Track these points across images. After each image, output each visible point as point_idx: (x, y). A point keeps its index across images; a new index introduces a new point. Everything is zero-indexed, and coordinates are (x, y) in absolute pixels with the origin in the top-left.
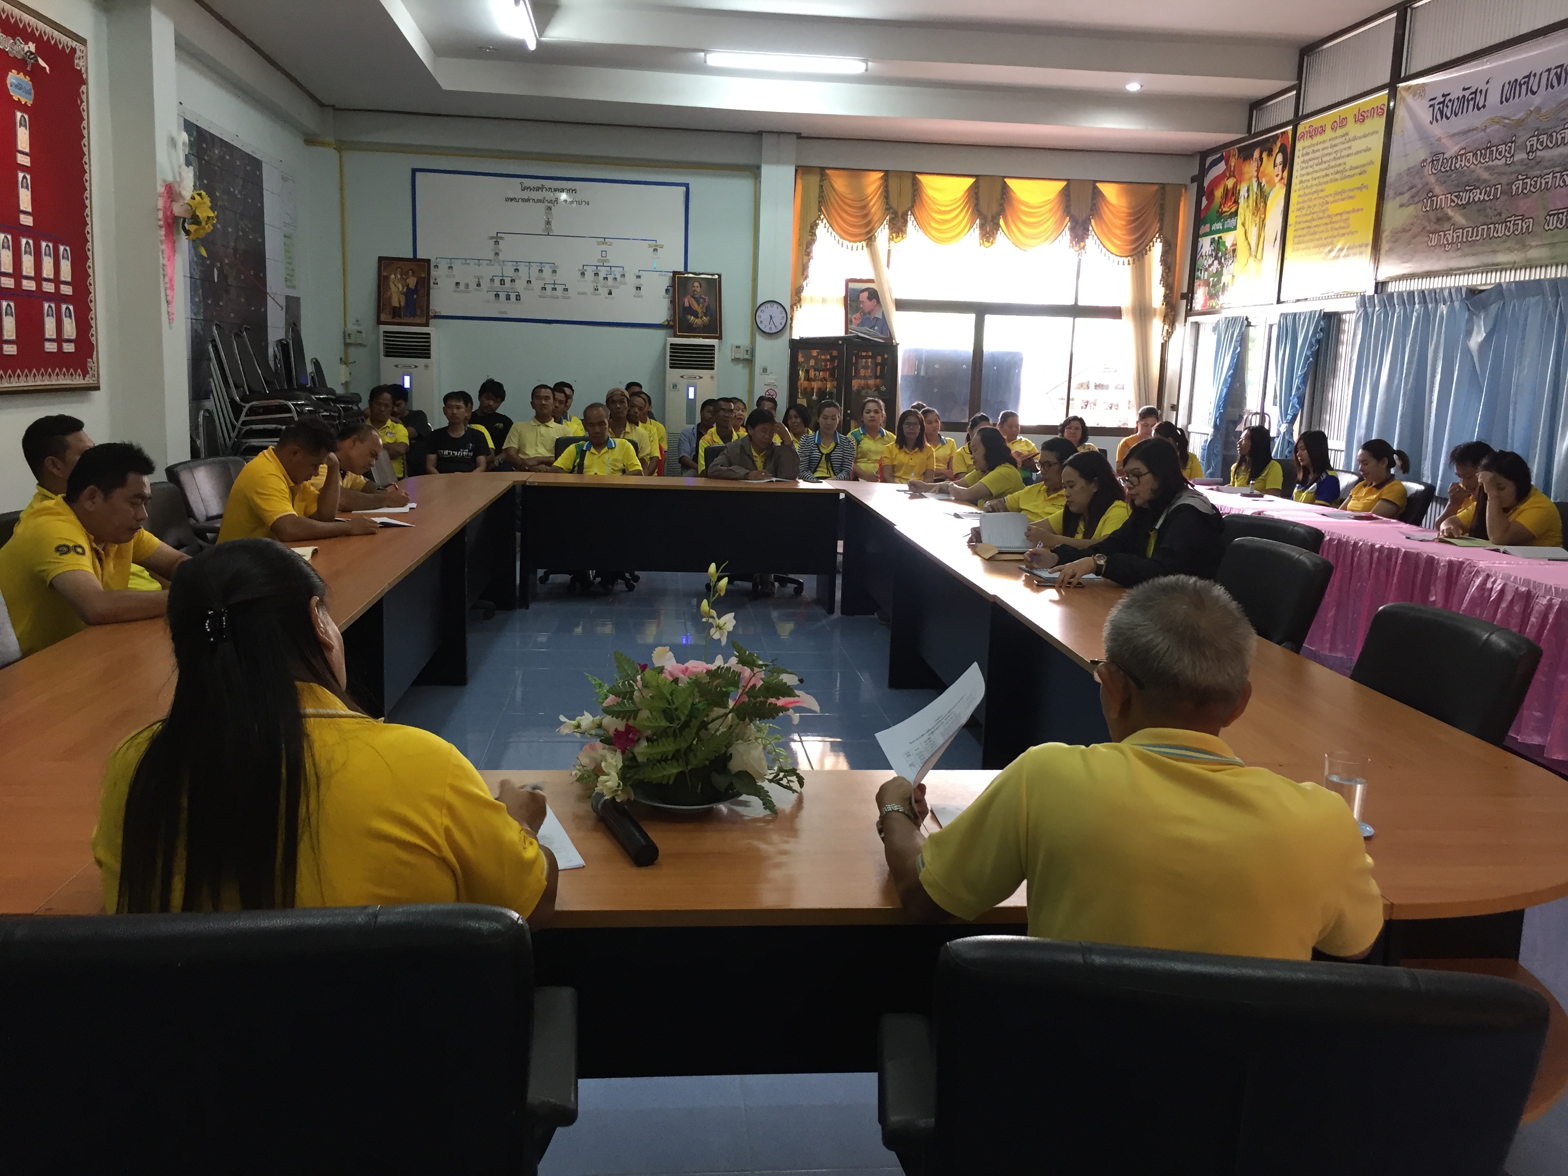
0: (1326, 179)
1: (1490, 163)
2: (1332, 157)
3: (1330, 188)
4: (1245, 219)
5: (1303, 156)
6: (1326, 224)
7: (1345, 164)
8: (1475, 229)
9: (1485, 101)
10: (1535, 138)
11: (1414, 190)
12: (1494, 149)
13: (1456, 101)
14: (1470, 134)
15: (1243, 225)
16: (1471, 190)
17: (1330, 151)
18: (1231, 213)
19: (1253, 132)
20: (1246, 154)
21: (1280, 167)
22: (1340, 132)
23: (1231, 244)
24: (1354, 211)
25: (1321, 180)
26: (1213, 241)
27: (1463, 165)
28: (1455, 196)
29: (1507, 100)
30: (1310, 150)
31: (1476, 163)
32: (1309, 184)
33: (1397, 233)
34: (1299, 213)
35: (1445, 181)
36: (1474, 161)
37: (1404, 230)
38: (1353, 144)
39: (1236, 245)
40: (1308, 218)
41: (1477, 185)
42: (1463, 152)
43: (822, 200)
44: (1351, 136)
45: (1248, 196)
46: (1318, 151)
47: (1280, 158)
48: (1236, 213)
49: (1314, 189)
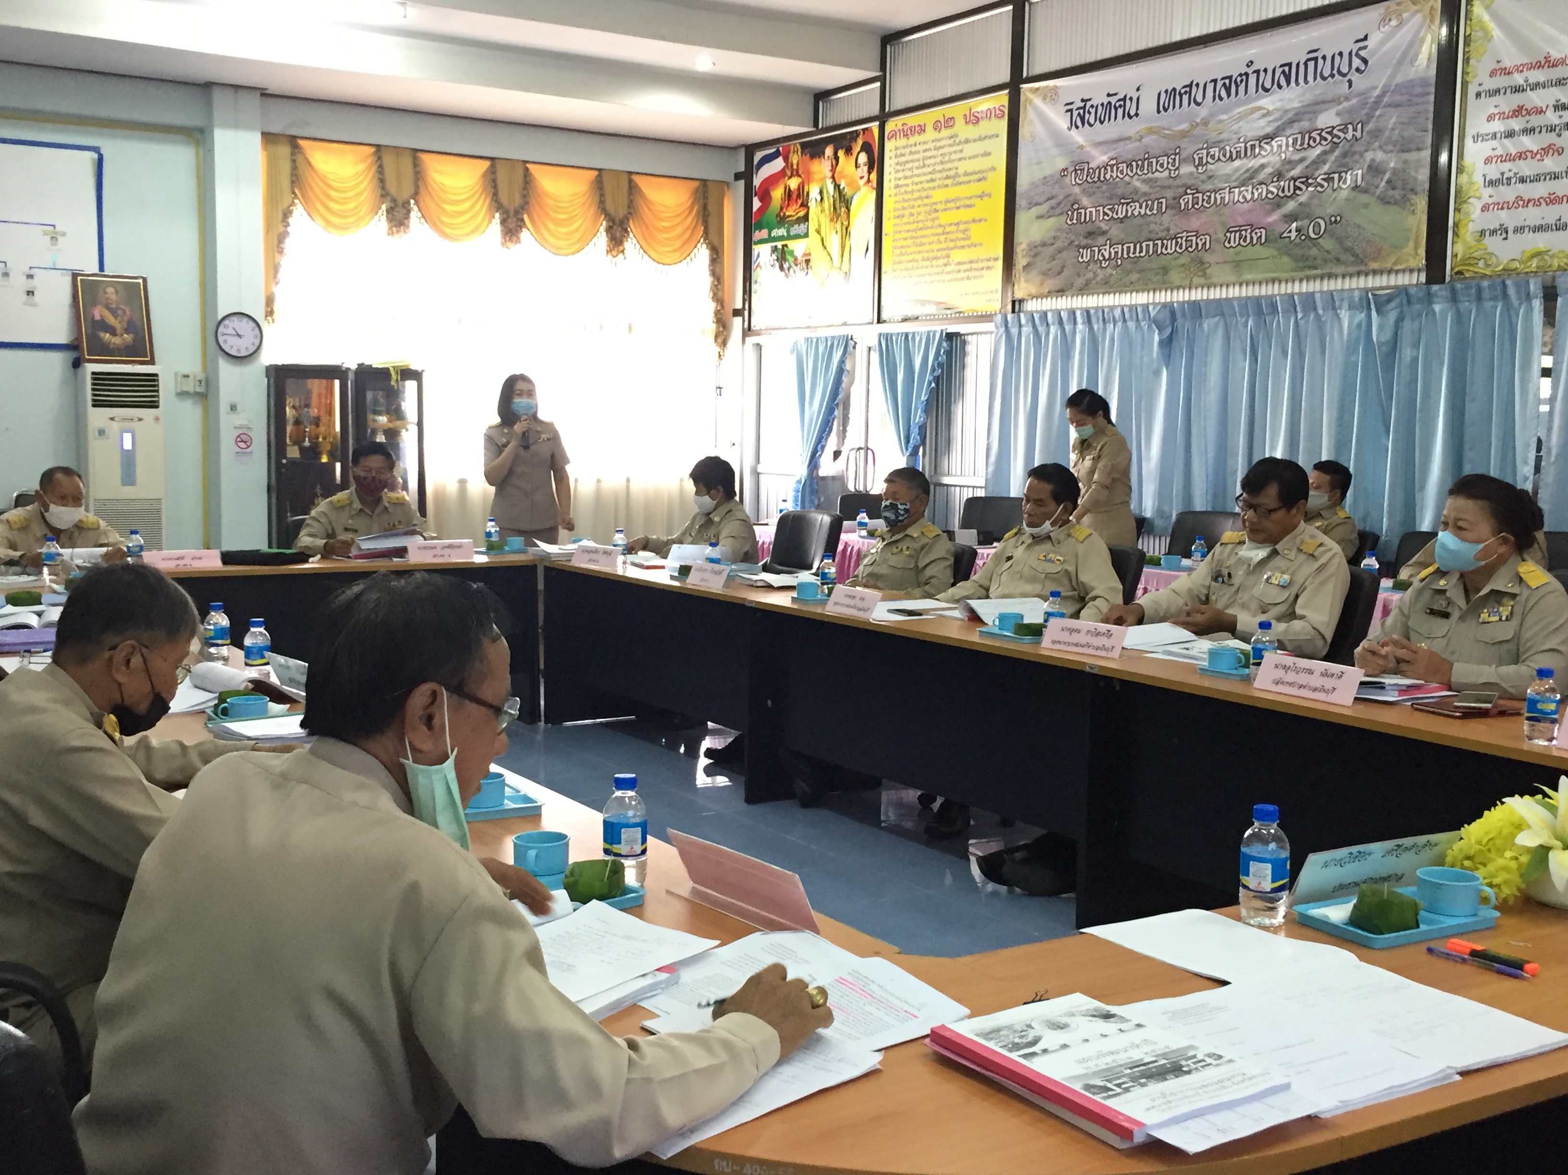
0: (931, 185)
1: (1150, 175)
2: (938, 160)
3: (939, 195)
4: (819, 226)
5: (896, 156)
6: (938, 234)
7: (957, 169)
8: (1138, 246)
9: (1137, 109)
10: (1205, 152)
11: (1052, 202)
12: (1154, 160)
13: (1100, 108)
14: (1122, 144)
15: (818, 232)
16: (1128, 204)
17: (934, 153)
18: (798, 218)
19: (820, 126)
20: (814, 150)
21: (866, 168)
22: (945, 133)
23: (802, 254)
24: (974, 221)
25: (926, 185)
26: (775, 249)
27: (1114, 176)
28: (1110, 209)
29: (1166, 110)
30: (908, 150)
31: (1131, 175)
32: (909, 189)
33: (1036, 247)
34: (898, 221)
35: (1094, 193)
36: (1129, 172)
37: (1044, 245)
38: (966, 147)
39: (809, 254)
40: (914, 226)
41: (1135, 198)
42: (1114, 162)
43: (297, 180)
44: (962, 137)
45: (822, 199)
46: (917, 152)
47: (863, 158)
48: (806, 218)
49: (916, 195)
